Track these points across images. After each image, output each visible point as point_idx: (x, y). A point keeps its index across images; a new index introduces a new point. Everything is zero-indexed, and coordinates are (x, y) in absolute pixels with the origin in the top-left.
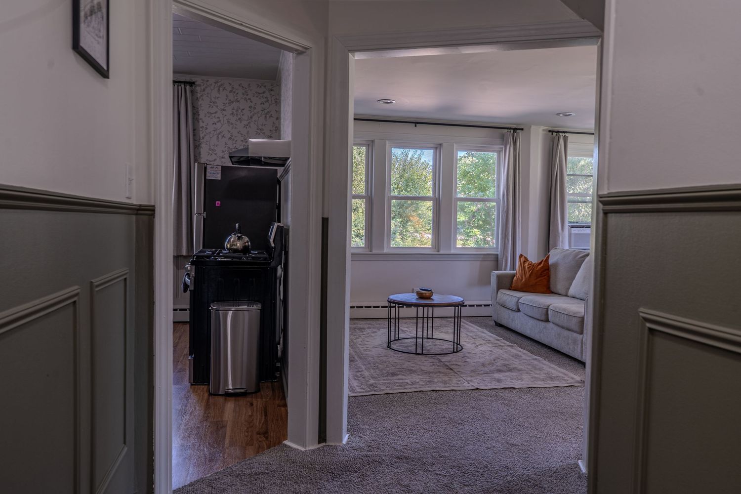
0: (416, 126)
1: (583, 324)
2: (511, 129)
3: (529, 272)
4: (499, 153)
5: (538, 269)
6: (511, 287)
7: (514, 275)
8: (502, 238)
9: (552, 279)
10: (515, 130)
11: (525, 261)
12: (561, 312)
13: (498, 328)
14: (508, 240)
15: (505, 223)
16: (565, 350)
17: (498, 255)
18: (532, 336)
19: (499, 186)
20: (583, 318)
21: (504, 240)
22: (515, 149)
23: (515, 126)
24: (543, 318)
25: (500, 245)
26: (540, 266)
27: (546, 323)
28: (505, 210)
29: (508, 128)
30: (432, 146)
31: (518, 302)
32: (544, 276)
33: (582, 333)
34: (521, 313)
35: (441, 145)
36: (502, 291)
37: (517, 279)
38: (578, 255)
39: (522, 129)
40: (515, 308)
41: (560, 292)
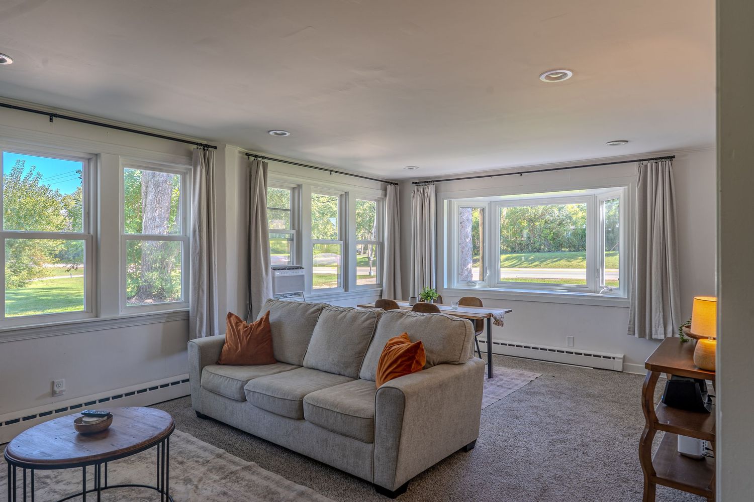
0: (51, 120)
1: (374, 428)
2: (201, 145)
3: (246, 338)
4: (184, 175)
5: (258, 332)
6: (220, 360)
7: (223, 342)
8: (194, 289)
9: (275, 344)
10: (206, 147)
11: (237, 323)
12: (328, 408)
13: (205, 423)
14: (203, 291)
16: (340, 464)
17: (189, 311)
19: (185, 219)
20: (372, 420)
21: (197, 292)
22: (208, 173)
23: (205, 142)
24: (294, 415)
25: (192, 297)
26: (260, 328)
27: (298, 422)
28: (197, 251)
29: (197, 144)
30: (82, 155)
31: (242, 388)
32: (267, 340)
33: (372, 442)
34: (248, 403)
35: (96, 155)
36: (207, 368)
37: (229, 349)
38: (307, 309)
39: (215, 148)
40: (237, 396)
41: (290, 361)
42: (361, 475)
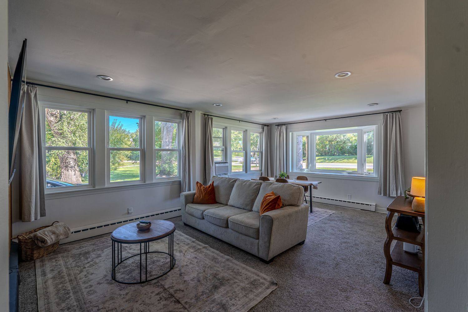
0: (127, 102)
1: (259, 233)
2: (185, 111)
3: (204, 193)
4: (179, 124)
5: (209, 190)
6: (193, 201)
7: (195, 194)
8: (183, 171)
9: (216, 196)
10: (187, 112)
11: (200, 186)
12: (239, 223)
13: (187, 228)
14: (186, 172)
15: (184, 163)
16: (244, 248)
17: (180, 181)
18: (215, 235)
19: (179, 142)
20: (258, 229)
21: (184, 173)
22: (188, 123)
23: (187, 110)
24: (224, 226)
25: (182, 175)
26: (210, 188)
27: (226, 229)
28: (184, 156)
30: (139, 116)
31: (202, 213)
32: (213, 194)
33: (258, 239)
34: (205, 220)
35: (144, 116)
36: (188, 205)
37: (197, 197)
38: (229, 181)
39: (191, 112)
40: (200, 217)
41: (223, 202)
42: (253, 253)
